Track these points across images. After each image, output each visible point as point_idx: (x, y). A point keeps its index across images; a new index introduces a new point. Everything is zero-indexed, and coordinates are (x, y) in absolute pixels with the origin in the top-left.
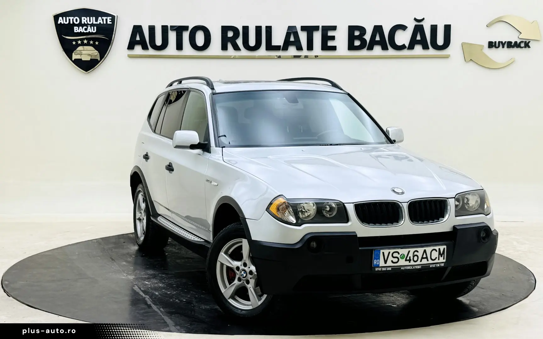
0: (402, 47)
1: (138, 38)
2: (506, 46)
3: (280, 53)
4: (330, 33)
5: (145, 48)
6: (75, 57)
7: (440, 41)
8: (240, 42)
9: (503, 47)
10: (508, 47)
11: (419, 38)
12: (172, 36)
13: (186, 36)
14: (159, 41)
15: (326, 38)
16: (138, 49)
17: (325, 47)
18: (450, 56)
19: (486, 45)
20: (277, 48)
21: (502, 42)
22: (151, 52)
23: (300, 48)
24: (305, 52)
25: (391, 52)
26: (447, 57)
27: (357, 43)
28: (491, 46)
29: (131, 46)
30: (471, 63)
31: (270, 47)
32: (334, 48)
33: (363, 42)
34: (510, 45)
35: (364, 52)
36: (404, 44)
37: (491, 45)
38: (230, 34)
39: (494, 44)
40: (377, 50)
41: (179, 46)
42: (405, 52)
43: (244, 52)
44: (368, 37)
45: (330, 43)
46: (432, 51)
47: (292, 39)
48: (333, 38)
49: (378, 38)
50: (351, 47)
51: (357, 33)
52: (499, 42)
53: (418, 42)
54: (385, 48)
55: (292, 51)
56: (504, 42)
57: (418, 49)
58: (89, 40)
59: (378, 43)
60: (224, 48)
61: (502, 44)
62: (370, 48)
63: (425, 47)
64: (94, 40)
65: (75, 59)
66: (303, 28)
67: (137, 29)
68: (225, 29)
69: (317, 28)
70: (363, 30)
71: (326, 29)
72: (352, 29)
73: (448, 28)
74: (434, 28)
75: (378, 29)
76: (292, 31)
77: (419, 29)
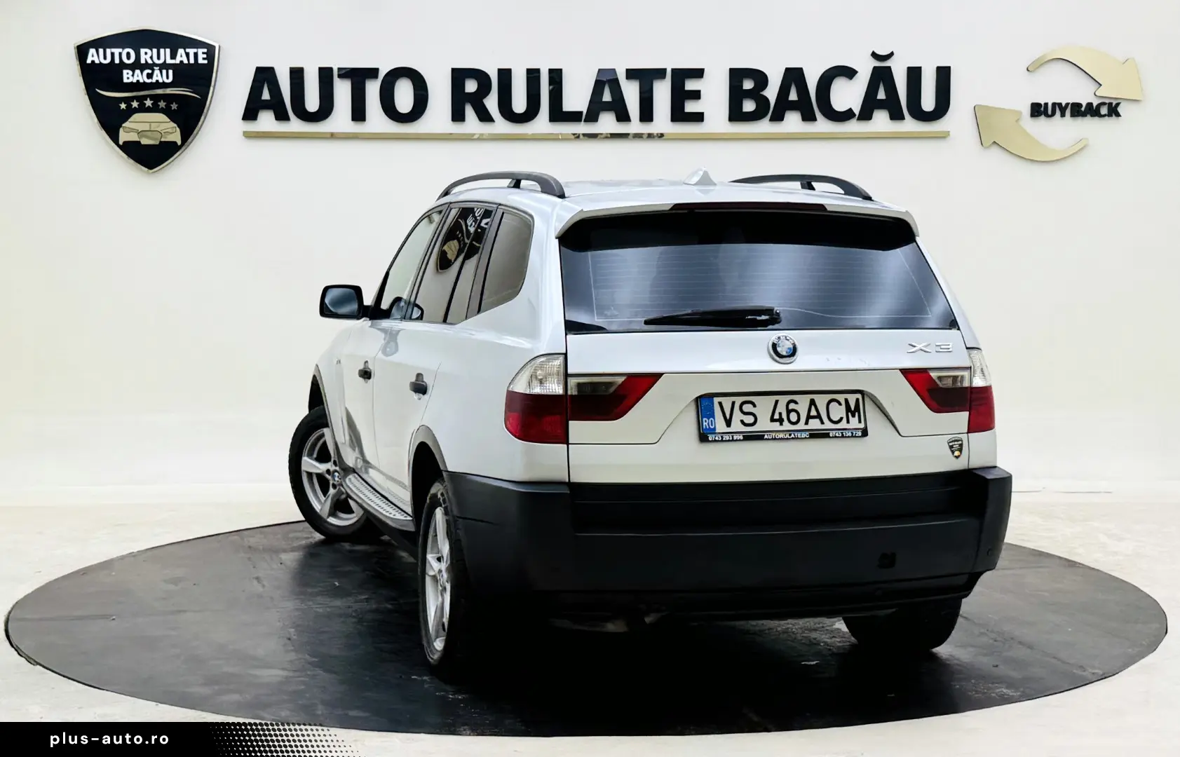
0: (847, 115)
2: (1068, 112)
3: (582, 128)
4: (690, 85)
6: (124, 137)
9: (1063, 115)
10: (1073, 115)
13: (373, 90)
18: (949, 135)
19: (1027, 110)
20: (575, 117)
21: (1060, 104)
22: (295, 125)
23: (623, 116)
26: (943, 136)
27: (749, 106)
28: (1036, 114)
30: (995, 149)
31: (558, 115)
32: (698, 117)
33: (763, 103)
34: (1077, 110)
35: (764, 126)
36: (850, 110)
37: (1038, 110)
39: (1042, 109)
40: (793, 120)
42: (853, 126)
44: (771, 93)
45: (691, 107)
48: (696, 95)
49: (793, 96)
50: (736, 114)
52: (1054, 105)
53: (881, 105)
54: (808, 117)
56: (1063, 105)
57: (881, 119)
58: (156, 98)
59: (793, 106)
61: (1059, 108)
64: (169, 98)
65: (125, 143)
66: (632, 74)
67: (265, 76)
68: (459, 76)
69: (660, 73)
70: (761, 79)
71: (680, 76)
72: (736, 75)
73: (944, 74)
74: (914, 74)
75: (794, 76)
76: (606, 80)
77: (882, 76)
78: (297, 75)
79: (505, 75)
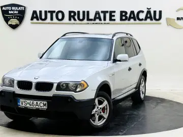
0: (142, 20)
1: (35, 16)
3: (93, 22)
4: (113, 14)
5: (38, 20)
6: (9, 23)
7: (157, 17)
8: (76, 17)
11: (149, 16)
12: (49, 15)
13: (54, 15)
14: (43, 17)
15: (111, 16)
16: (35, 20)
17: (111, 19)
19: (176, 19)
20: (91, 20)
22: (40, 21)
23: (100, 20)
24: (103, 22)
25: (137, 21)
26: (160, 24)
27: (124, 18)
29: (32, 19)
30: (170, 26)
31: (88, 19)
32: (114, 20)
33: (126, 17)
35: (127, 22)
36: (143, 18)
38: (72, 14)
39: (179, 18)
40: (132, 20)
41: (52, 19)
42: (143, 22)
43: (78, 21)
44: (128, 15)
45: (113, 18)
46: (154, 21)
47: (97, 16)
48: (114, 16)
49: (132, 16)
50: (121, 19)
51: (124, 14)
53: (149, 18)
54: (135, 20)
55: (98, 21)
57: (149, 20)
58: (15, 16)
59: (132, 18)
60: (70, 20)
62: (129, 20)
63: (151, 20)
64: (17, 16)
66: (102, 12)
67: (35, 12)
68: (70, 12)
69: (107, 12)
70: (126, 13)
71: (111, 12)
72: (122, 12)
73: (160, 12)
74: (155, 12)
75: (132, 12)
76: (97, 13)
77: (149, 12)
78: (41, 12)
79: (79, 12)
